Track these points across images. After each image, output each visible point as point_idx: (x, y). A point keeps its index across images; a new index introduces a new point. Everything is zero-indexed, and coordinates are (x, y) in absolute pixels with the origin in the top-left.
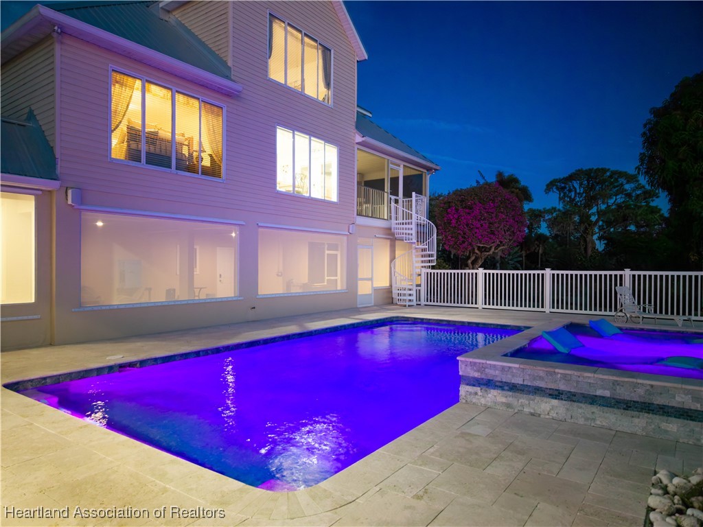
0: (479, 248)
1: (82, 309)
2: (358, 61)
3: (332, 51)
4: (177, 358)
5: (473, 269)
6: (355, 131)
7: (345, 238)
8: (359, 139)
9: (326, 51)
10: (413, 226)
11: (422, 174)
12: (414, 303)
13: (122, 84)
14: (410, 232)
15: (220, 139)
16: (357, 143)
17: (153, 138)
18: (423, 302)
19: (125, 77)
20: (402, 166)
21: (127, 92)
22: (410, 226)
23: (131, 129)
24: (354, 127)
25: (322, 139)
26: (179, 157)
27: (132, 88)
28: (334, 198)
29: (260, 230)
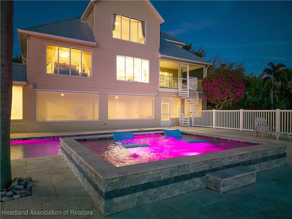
0: (220, 100)
1: (36, 122)
2: (160, 24)
3: (146, 22)
4: (45, 138)
5: (218, 110)
6: (159, 53)
7: (154, 97)
8: (160, 56)
9: (143, 23)
10: (188, 91)
11: (203, 68)
12: (189, 125)
13: (51, 49)
14: (186, 94)
15: (90, 62)
16: (160, 58)
17: (64, 65)
18: (193, 125)
19: (53, 46)
20: (188, 65)
21: (53, 51)
22: (186, 91)
23: (55, 63)
24: (158, 51)
25: (140, 58)
26: (72, 70)
27: (56, 49)
28: (147, 81)
29: (109, 95)
